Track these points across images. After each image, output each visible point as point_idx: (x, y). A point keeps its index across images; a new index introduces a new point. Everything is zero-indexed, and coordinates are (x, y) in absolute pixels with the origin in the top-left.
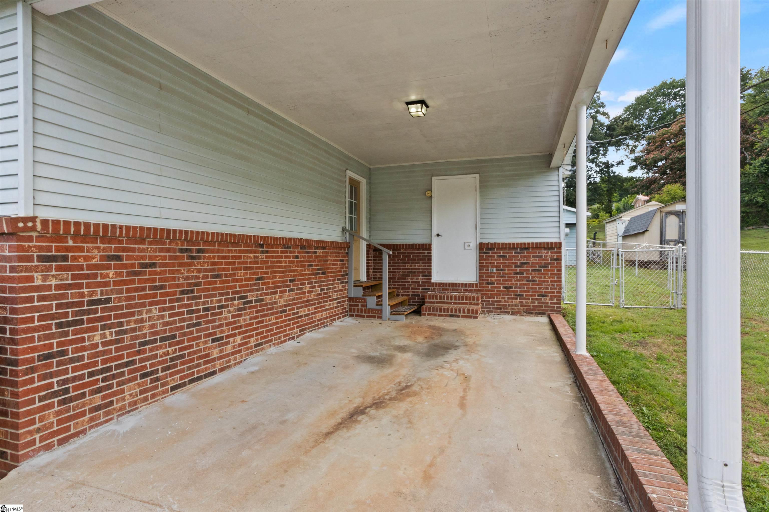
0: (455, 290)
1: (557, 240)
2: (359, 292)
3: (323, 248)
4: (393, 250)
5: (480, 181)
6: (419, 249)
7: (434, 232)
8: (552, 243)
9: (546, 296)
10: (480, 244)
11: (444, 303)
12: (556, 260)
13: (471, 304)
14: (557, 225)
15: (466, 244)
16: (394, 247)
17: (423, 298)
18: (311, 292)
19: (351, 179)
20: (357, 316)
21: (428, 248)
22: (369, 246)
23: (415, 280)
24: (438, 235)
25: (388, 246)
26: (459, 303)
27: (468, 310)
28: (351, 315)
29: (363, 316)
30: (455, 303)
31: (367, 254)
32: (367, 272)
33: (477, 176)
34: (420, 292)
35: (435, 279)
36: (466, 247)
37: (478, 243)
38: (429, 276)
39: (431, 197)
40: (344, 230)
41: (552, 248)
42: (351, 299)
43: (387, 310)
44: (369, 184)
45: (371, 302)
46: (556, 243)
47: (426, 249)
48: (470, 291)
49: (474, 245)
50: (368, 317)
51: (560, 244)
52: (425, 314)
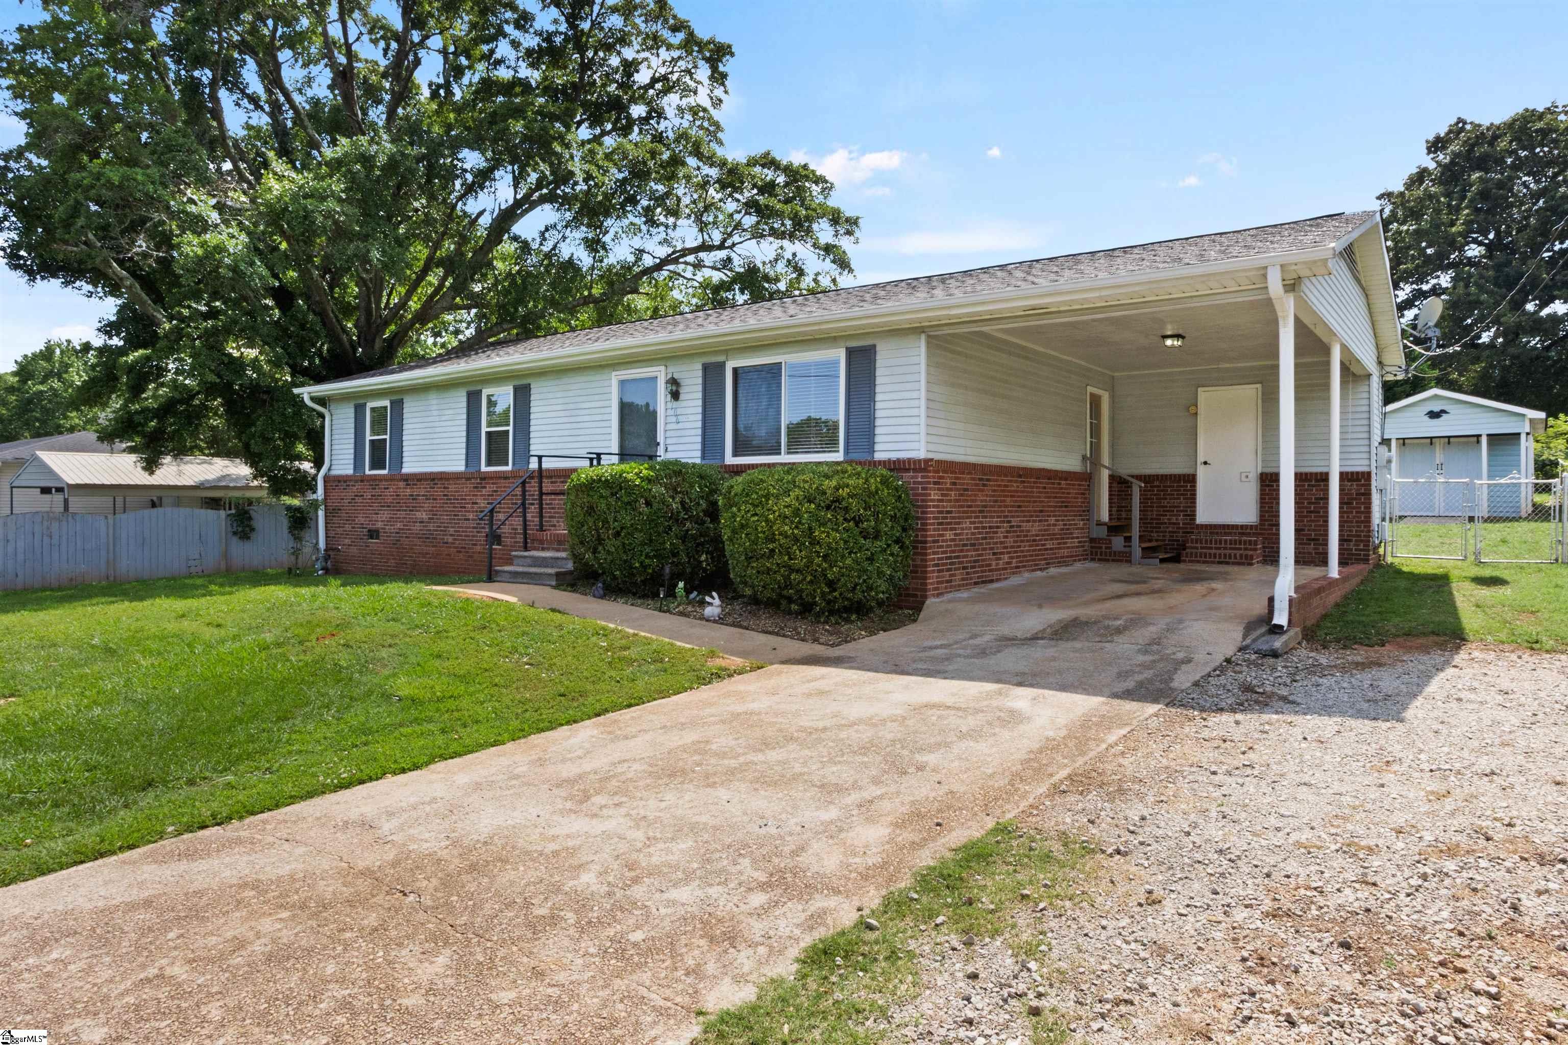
0: (1226, 534)
1: (1366, 469)
2: (1103, 532)
3: (1066, 479)
4: (1145, 483)
5: (1263, 394)
6: (1179, 481)
7: (1201, 458)
8: (1357, 473)
9: (1350, 541)
10: (1262, 474)
11: (1211, 548)
12: (1363, 494)
13: (1246, 549)
14: (1366, 449)
15: (1244, 475)
16: (1147, 479)
17: (1185, 542)
18: (1055, 525)
19: (1092, 395)
20: (1099, 560)
21: (1190, 480)
22: (1112, 478)
23: (1174, 520)
24: (1205, 463)
25: (1139, 477)
26: (1231, 549)
27: (1241, 556)
28: (1093, 560)
29: (1108, 560)
30: (1225, 548)
31: (1110, 487)
32: (1110, 511)
33: (1259, 386)
34: (1180, 536)
35: (1199, 520)
36: (1244, 479)
37: (1259, 471)
38: (1193, 516)
39: (1196, 414)
40: (1084, 458)
41: (1358, 480)
42: (1092, 540)
43: (1137, 551)
44: (1113, 398)
45: (1118, 542)
46: (1363, 473)
47: (1189, 481)
48: (1249, 534)
49: (1253, 477)
50: (1113, 560)
51: (1369, 474)
52: (1185, 561)
